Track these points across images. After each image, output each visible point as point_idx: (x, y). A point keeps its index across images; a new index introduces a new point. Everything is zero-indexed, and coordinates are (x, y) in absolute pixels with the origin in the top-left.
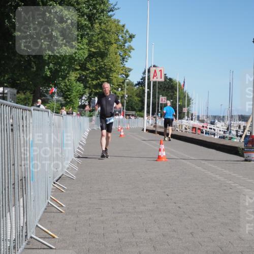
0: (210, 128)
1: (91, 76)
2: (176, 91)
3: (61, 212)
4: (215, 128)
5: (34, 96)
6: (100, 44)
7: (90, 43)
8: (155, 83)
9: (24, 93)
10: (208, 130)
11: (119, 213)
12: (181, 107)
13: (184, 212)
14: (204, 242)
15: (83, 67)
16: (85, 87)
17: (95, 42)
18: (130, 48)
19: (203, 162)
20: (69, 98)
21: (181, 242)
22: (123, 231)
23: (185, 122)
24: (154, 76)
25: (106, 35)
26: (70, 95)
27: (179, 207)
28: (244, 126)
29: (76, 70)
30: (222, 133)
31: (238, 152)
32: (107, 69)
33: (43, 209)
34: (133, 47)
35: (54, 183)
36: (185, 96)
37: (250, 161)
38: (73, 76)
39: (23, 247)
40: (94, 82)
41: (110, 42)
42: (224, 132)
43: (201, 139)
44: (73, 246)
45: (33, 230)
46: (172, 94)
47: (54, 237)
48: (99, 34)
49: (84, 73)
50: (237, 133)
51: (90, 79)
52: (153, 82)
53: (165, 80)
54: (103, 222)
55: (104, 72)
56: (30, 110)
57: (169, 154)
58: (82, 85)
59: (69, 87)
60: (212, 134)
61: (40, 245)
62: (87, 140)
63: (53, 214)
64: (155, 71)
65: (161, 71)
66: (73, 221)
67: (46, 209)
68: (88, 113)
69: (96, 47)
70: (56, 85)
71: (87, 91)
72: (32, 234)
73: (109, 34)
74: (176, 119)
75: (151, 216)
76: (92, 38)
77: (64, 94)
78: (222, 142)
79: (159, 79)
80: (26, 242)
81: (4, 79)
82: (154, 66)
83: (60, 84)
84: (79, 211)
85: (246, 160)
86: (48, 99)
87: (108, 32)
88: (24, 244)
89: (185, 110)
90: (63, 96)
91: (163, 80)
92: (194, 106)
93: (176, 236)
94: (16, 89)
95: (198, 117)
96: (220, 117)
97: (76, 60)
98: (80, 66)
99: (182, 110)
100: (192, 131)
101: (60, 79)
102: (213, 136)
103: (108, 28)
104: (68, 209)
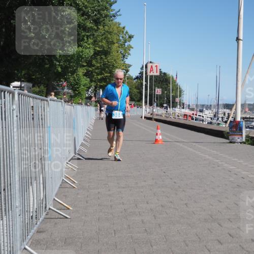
0: (199, 116)
1: (96, 71)
2: (170, 84)
3: (74, 187)
4: (203, 115)
5: (47, 89)
6: (104, 43)
7: (95, 43)
8: (151, 77)
9: (39, 87)
10: (198, 117)
11: (124, 188)
12: (174, 98)
13: (179, 187)
14: (197, 211)
15: (90, 64)
16: (91, 81)
17: (100, 42)
18: (130, 47)
19: (194, 144)
20: (77, 91)
21: (177, 211)
22: (128, 203)
23: (178, 110)
24: (151, 71)
25: (109, 36)
26: (78, 88)
27: (175, 182)
28: (228, 114)
29: (84, 66)
30: (210, 119)
31: (224, 135)
32: (110, 65)
33: (58, 185)
34: (132, 46)
35: (67, 163)
36: (177, 88)
37: (234, 143)
38: (81, 71)
39: (43, 216)
40: (99, 77)
41: (112, 41)
42: (211, 118)
43: (191, 124)
44: (85, 216)
45: (51, 202)
46: (166, 86)
47: (69, 209)
48: (102, 35)
49: (90, 69)
50: (222, 119)
51: (95, 74)
52: (150, 76)
53: (160, 74)
54: (110, 195)
55: (108, 68)
56: (47, 101)
57: (164, 138)
58: (88, 79)
59: (77, 81)
60: (201, 121)
61: (57, 215)
62: (93, 126)
63: (66, 189)
64: (152, 67)
65: (156, 66)
66: (84, 194)
67: (61, 185)
68: (94, 103)
69: (100, 46)
70: (66, 80)
71: (93, 84)
72: (50, 206)
73: (111, 35)
74: (170, 108)
75: (151, 190)
76: (97, 38)
77: (73, 87)
78: (210, 127)
79: (155, 74)
80: (46, 213)
81: (21, 75)
82: (151, 62)
83: (69, 78)
84: (89, 186)
85: (231, 142)
86: (60, 92)
87: (110, 33)
88: (44, 214)
89: (177, 100)
90: (72, 89)
91: (158, 74)
92: (185, 96)
93: (172, 206)
94: (31, 83)
95: (189, 105)
96: (207, 106)
97: (82, 58)
98: (86, 63)
99: (175, 100)
100: (184, 117)
101: (70, 74)
102: (201, 122)
103: (111, 30)
104: (80, 184)
